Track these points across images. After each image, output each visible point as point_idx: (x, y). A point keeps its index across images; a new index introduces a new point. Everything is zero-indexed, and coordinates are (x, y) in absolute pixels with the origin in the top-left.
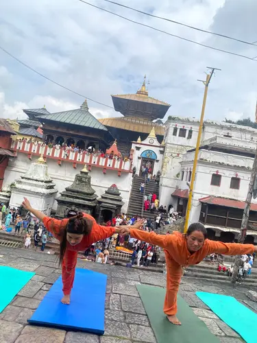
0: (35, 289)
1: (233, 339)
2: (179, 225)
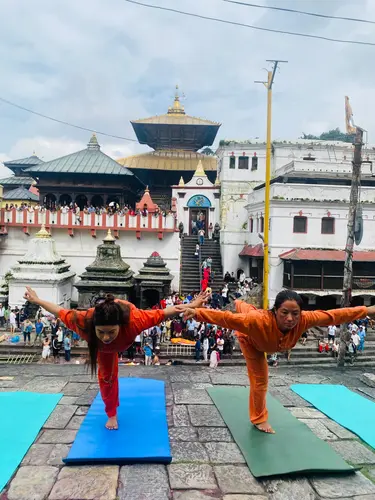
0: (67, 415)
1: (348, 442)
2: (255, 295)
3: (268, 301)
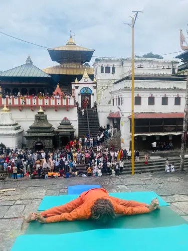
2: (116, 137)
3: (123, 139)
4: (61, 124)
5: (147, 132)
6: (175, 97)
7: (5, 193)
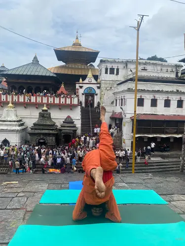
3: (124, 140)
4: (64, 122)
5: (149, 133)
6: (177, 99)
7: (8, 185)
